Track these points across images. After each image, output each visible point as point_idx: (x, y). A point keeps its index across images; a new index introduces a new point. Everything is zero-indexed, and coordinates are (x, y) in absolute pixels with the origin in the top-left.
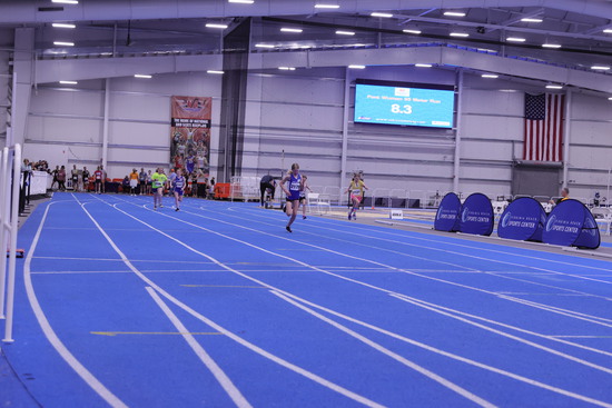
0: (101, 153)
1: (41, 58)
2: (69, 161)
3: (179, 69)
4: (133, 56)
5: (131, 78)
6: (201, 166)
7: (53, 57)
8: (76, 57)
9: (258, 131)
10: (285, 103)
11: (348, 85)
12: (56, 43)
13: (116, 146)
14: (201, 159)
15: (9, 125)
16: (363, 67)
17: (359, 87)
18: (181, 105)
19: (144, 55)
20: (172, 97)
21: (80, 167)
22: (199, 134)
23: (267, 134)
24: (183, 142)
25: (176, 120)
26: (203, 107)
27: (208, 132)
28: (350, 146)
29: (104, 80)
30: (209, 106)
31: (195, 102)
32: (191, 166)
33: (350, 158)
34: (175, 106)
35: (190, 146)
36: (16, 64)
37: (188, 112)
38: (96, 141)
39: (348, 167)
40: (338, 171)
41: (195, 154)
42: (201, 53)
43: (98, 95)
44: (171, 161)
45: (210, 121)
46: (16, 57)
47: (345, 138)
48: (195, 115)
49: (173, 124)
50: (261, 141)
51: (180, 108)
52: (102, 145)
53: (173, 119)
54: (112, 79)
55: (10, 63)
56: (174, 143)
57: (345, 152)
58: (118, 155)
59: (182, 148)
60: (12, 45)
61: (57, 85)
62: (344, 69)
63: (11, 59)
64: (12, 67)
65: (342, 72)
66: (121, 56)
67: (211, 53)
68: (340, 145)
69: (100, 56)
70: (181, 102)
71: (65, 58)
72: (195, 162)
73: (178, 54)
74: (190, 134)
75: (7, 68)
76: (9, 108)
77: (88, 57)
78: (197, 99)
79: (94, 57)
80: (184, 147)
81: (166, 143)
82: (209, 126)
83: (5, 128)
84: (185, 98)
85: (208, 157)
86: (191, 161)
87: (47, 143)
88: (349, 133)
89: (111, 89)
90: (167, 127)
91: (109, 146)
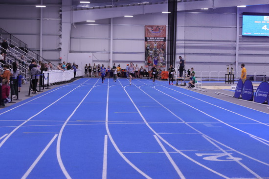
0: (109, 56)
1: (76, 9)
2: (93, 61)
3: (146, 12)
4: (122, 6)
5: (123, 18)
6: (161, 62)
7: (82, 9)
8: (94, 8)
9: (183, 42)
10: (205, 27)
11: (238, 16)
12: (81, 2)
13: (117, 53)
14: (161, 58)
15: (61, 44)
16: (245, 6)
17: (244, 17)
18: (150, 30)
19: (128, 6)
20: (146, 26)
21: (97, 64)
22: (160, 45)
23: (189, 44)
24: (151, 49)
25: (148, 38)
26: (162, 31)
27: (165, 44)
28: (240, 48)
29: (110, 19)
30: (164, 30)
31: (157, 29)
32: (156, 62)
33: (240, 55)
34: (147, 31)
35: (155, 51)
36: (63, 13)
37: (154, 34)
38: (107, 50)
39: (239, 59)
40: (234, 62)
41: (158, 55)
42: (157, 3)
43: (107, 27)
44: (146, 59)
45: (165, 38)
46: (63, 9)
47: (238, 44)
48: (158, 35)
49: (146, 40)
50: (185, 47)
51: (150, 32)
52: (110, 53)
53: (146, 38)
54: (114, 18)
55: (60, 13)
56: (147, 50)
57: (238, 52)
58: (119, 57)
59: (151, 53)
60: (61, 3)
61: (85, 23)
62: (236, 8)
63: (61, 11)
64: (61, 15)
65: (235, 9)
66: (116, 7)
67: (163, 3)
68: (235, 48)
69: (105, 7)
70: (150, 28)
71: (88, 9)
72: (158, 60)
73: (145, 4)
74: (155, 45)
75: (59, 15)
76: (60, 36)
77: (99, 8)
78: (158, 27)
79: (102, 8)
80: (152, 52)
81: (143, 50)
82: (165, 40)
83: (59, 46)
84: (152, 27)
85: (165, 57)
86: (156, 59)
87: (82, 52)
88: (239, 42)
89: (113, 23)
90: (143, 42)
91: (114, 53)
